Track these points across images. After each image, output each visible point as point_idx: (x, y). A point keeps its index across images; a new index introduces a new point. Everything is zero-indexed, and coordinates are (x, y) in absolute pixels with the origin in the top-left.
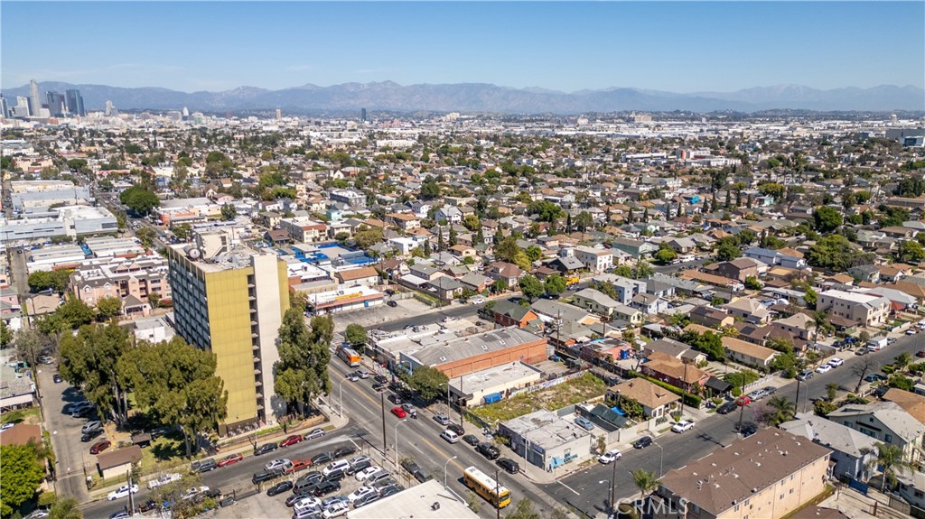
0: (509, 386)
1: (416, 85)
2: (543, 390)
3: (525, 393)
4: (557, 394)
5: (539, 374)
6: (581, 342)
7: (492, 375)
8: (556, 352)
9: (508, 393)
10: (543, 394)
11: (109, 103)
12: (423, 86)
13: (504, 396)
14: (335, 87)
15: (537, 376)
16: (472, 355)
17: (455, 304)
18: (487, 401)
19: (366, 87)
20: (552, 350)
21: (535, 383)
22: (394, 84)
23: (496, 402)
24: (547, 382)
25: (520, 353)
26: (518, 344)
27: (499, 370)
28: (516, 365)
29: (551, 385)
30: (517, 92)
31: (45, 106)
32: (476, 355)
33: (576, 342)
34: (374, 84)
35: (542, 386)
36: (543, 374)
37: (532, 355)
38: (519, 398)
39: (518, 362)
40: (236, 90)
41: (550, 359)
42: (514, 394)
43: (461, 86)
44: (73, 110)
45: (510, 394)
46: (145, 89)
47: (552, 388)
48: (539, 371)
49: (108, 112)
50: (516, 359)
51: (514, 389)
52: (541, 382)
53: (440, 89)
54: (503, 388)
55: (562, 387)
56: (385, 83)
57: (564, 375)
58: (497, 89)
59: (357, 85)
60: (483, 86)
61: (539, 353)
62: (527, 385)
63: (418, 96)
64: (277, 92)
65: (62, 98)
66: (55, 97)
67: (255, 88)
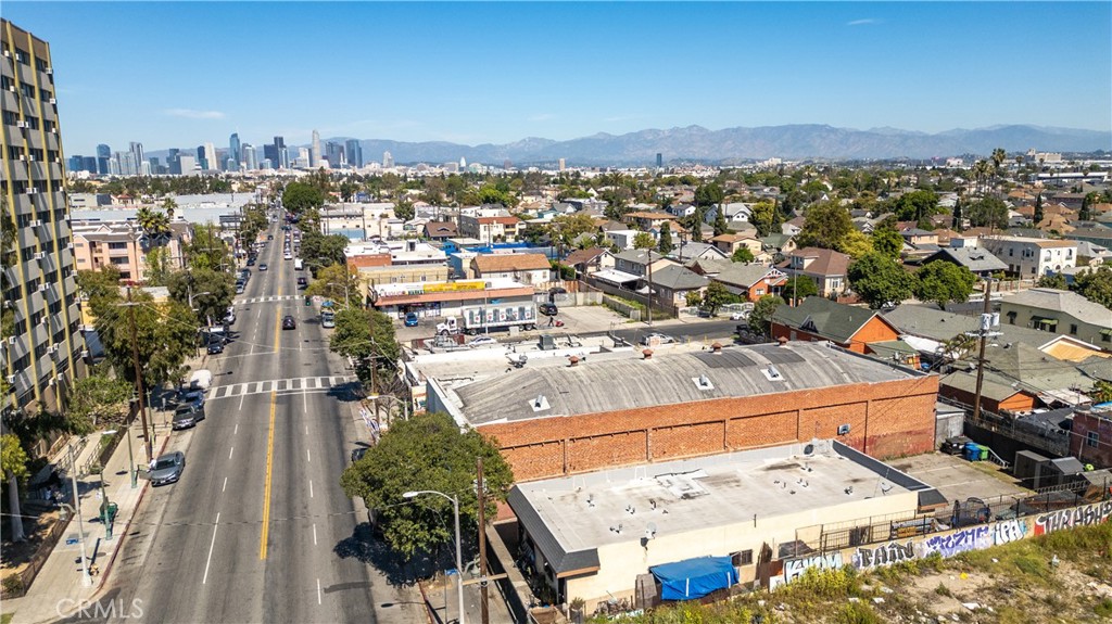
0: (776, 532)
1: (728, 129)
2: (931, 565)
3: (849, 570)
4: (1000, 591)
5: (912, 498)
6: (1057, 405)
7: (715, 481)
8: (967, 430)
9: (769, 564)
10: (930, 583)
11: (387, 155)
12: (737, 130)
13: (747, 574)
14: (629, 135)
15: (903, 504)
16: (649, 402)
17: (687, 317)
18: (664, 589)
19: (667, 133)
20: (954, 422)
21: (896, 531)
22: (701, 129)
23: (707, 598)
24: (946, 533)
25: (835, 418)
26: (829, 383)
27: (747, 464)
28: (816, 456)
29: (967, 545)
30: (859, 134)
31: (324, 158)
32: (665, 402)
33: (1039, 404)
34: (675, 130)
35: (923, 547)
36: (929, 498)
37: (878, 429)
38: (815, 591)
39: (824, 445)
40: (521, 142)
41: (946, 448)
42: (793, 571)
43: (786, 129)
44: (351, 162)
45: (778, 568)
46: (428, 143)
47: (968, 562)
48: (910, 484)
49: (385, 163)
50: (822, 434)
51: (795, 550)
52: (923, 530)
53: (757, 133)
54: (750, 538)
55: (1018, 562)
56: (690, 128)
57: (1018, 509)
58: (833, 131)
59: (656, 132)
60: (815, 127)
61: (905, 426)
62: (858, 536)
63: (730, 142)
64: (565, 143)
65: (342, 149)
66: (335, 149)
67: (542, 139)
